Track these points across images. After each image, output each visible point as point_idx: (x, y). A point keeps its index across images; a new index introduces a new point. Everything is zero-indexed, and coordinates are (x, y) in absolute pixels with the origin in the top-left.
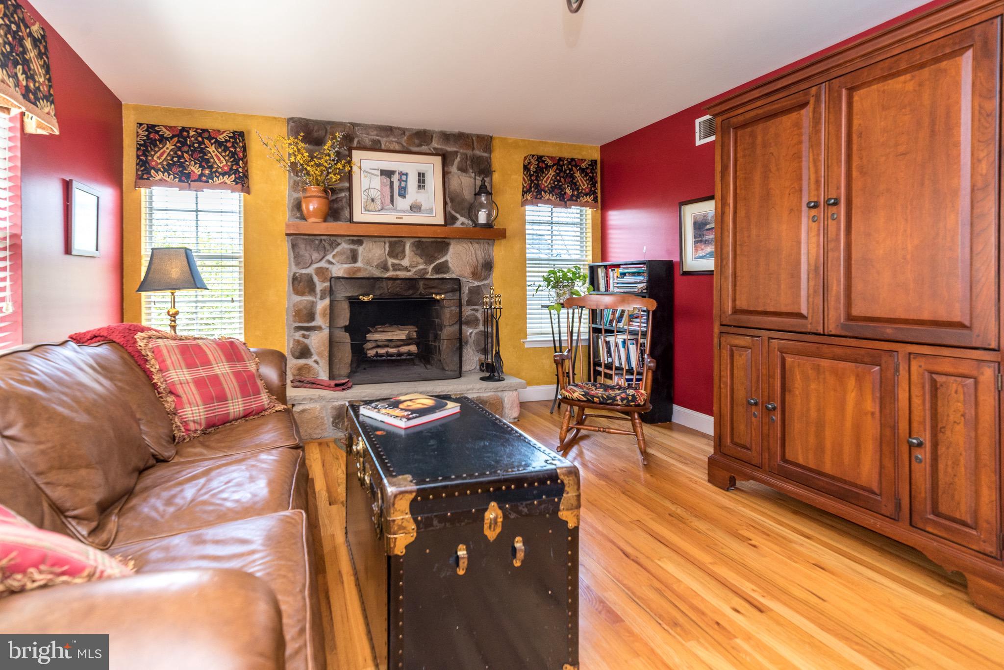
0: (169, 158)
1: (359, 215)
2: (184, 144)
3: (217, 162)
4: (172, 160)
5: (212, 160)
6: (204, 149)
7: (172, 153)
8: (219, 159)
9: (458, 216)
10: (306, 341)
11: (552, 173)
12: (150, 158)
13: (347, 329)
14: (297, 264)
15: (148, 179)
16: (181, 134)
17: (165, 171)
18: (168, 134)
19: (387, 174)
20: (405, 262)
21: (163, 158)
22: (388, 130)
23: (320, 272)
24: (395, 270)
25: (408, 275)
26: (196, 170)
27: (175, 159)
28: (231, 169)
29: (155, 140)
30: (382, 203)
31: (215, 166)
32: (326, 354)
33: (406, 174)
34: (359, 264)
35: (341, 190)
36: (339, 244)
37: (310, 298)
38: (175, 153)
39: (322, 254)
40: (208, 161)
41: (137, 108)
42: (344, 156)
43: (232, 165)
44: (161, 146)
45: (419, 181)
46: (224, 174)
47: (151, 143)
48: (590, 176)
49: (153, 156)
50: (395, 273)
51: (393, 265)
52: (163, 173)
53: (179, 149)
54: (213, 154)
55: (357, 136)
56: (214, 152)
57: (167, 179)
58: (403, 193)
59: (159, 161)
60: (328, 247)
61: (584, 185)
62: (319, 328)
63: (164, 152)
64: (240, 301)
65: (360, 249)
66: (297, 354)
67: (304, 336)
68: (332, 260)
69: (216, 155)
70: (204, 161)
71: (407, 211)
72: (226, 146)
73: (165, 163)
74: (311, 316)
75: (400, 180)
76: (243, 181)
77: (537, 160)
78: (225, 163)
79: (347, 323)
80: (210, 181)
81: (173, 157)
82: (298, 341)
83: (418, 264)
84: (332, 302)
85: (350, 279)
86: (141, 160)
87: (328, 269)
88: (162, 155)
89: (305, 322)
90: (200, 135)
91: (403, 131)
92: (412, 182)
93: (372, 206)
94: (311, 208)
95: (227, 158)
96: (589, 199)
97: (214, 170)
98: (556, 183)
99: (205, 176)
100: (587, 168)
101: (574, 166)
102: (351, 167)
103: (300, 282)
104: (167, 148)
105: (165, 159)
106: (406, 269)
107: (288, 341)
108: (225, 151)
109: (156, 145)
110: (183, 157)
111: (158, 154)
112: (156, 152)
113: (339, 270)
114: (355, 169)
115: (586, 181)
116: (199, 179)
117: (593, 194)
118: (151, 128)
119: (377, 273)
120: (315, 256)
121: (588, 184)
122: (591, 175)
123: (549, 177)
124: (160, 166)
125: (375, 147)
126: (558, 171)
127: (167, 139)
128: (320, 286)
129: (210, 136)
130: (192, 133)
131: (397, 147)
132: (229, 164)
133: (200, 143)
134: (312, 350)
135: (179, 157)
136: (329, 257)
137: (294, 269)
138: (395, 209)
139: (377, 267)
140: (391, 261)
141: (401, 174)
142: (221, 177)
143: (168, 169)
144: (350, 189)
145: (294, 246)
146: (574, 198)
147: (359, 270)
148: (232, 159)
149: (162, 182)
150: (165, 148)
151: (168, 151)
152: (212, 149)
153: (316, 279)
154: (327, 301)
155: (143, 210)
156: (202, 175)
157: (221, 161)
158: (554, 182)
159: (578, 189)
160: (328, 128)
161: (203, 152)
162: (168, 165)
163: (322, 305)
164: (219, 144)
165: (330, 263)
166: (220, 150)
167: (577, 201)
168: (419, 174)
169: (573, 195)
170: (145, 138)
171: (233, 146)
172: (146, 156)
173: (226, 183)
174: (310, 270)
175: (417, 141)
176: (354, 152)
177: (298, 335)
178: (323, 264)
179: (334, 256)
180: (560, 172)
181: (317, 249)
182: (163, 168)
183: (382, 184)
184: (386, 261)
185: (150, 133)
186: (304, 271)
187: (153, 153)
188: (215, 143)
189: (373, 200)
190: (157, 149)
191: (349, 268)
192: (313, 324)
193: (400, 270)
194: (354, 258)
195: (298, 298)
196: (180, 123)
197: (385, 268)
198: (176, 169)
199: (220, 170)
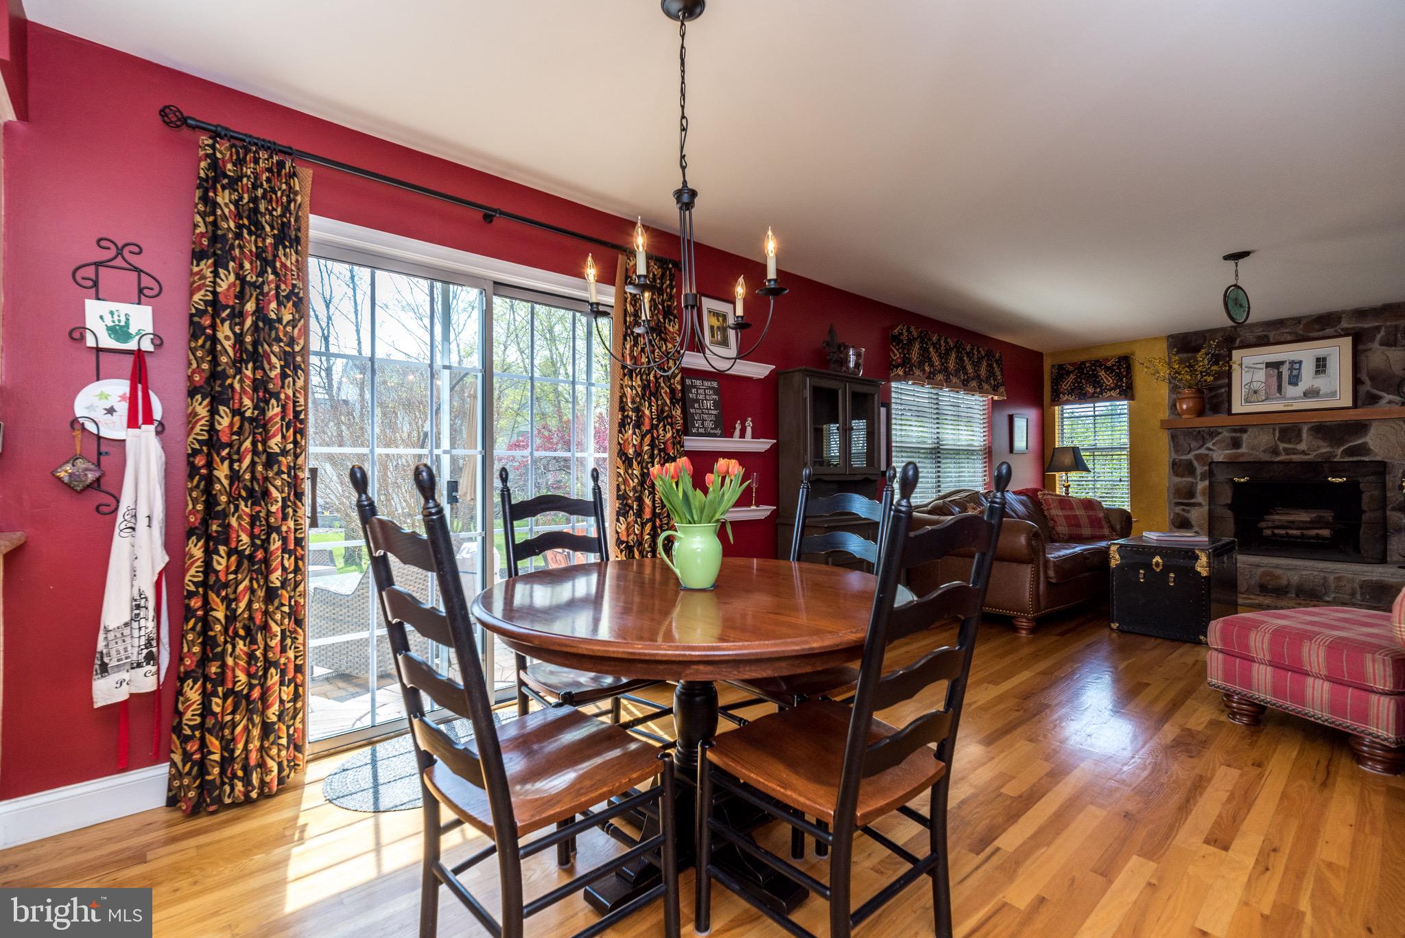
0: (1072, 385)
1: (1237, 408)
2: (1082, 373)
3: (1106, 381)
4: (1074, 385)
5: (1102, 381)
6: (1097, 373)
7: (1074, 381)
9: (1382, 393)
10: (1186, 514)
12: (1060, 387)
13: (1230, 507)
14: (1177, 452)
15: (1059, 401)
16: (1080, 367)
17: (1069, 393)
18: (1071, 368)
19: (1276, 365)
20: (1302, 446)
21: (1068, 385)
22: (1280, 323)
23: (1198, 457)
24: (1287, 454)
25: (1306, 458)
26: (1091, 390)
27: (1076, 385)
28: (1116, 385)
29: (1063, 374)
30: (1266, 393)
31: (1105, 385)
32: (1206, 526)
33: (1300, 362)
34: (1243, 450)
35: (1221, 387)
36: (1220, 433)
37: (1190, 479)
38: (1076, 381)
39: (1201, 442)
40: (1099, 382)
41: (1053, 354)
42: (1222, 359)
43: (1118, 383)
44: (1067, 377)
45: (1318, 366)
46: (1111, 390)
47: (1061, 377)
49: (1062, 385)
50: (1288, 457)
51: (1285, 450)
52: (1069, 395)
53: (1079, 377)
54: (1103, 377)
55: (1239, 336)
56: (1103, 375)
57: (1071, 399)
58: (1294, 381)
59: (1065, 388)
60: (1207, 437)
62: (1199, 505)
63: (1069, 381)
64: (1126, 481)
65: (1245, 436)
66: (1177, 524)
67: (1184, 510)
68: (1211, 447)
69: (1105, 377)
70: (1097, 383)
71: (1300, 398)
72: (1113, 369)
73: (1069, 388)
74: (1191, 494)
75: (1291, 369)
76: (1127, 392)
78: (1112, 382)
79: (1229, 502)
80: (1101, 396)
82: (1178, 514)
83: (1319, 447)
84: (1211, 484)
85: (1232, 464)
86: (1055, 389)
87: (1207, 455)
88: (1067, 383)
89: (1184, 498)
90: (1093, 365)
91: (1298, 320)
92: (1308, 369)
93: (1254, 397)
94: (1185, 407)
95: (1113, 378)
97: (1104, 387)
99: (1097, 393)
102: (1230, 367)
103: (1180, 466)
104: (1071, 378)
105: (1070, 386)
106: (1303, 452)
107: (1170, 513)
108: (1112, 373)
109: (1064, 378)
110: (1081, 382)
111: (1065, 383)
113: (1219, 455)
114: (1235, 367)
116: (1093, 396)
118: (1061, 367)
119: (1266, 457)
120: (1194, 444)
124: (1066, 391)
125: (1263, 342)
127: (1071, 372)
128: (1200, 469)
129: (1101, 364)
130: (1088, 365)
131: (1289, 338)
132: (1115, 381)
133: (1093, 371)
134: (1193, 523)
135: (1079, 383)
136: (1210, 445)
137: (1174, 456)
138: (1284, 398)
139: (1264, 451)
140: (1282, 446)
141: (1292, 363)
142: (1109, 392)
143: (1071, 392)
144: (1229, 385)
145: (1173, 437)
147: (1242, 455)
148: (1118, 378)
149: (1068, 402)
150: (1069, 379)
151: (1072, 380)
152: (1102, 373)
153: (1196, 463)
154: (1207, 483)
155: (1057, 420)
156: (1095, 392)
157: (1108, 380)
160: (1208, 335)
161: (1096, 376)
162: (1072, 389)
163: (1202, 485)
164: (1107, 369)
165: (1209, 449)
166: (1108, 373)
168: (1318, 360)
170: (1057, 374)
171: (1119, 368)
172: (1058, 386)
173: (1113, 396)
174: (1190, 456)
175: (1317, 327)
176: (1235, 353)
177: (1178, 509)
178: (1203, 451)
179: (1213, 444)
181: (1196, 439)
183: (1267, 376)
184: (1276, 445)
185: (1060, 370)
186: (1184, 457)
187: (1062, 383)
188: (1104, 368)
189: (1255, 392)
190: (1064, 380)
191: (1231, 454)
192: (1193, 501)
193: (1294, 454)
194: (1236, 444)
195: (1178, 479)
196: (1080, 359)
197: (1275, 452)
198: (1077, 392)
199: (1108, 387)
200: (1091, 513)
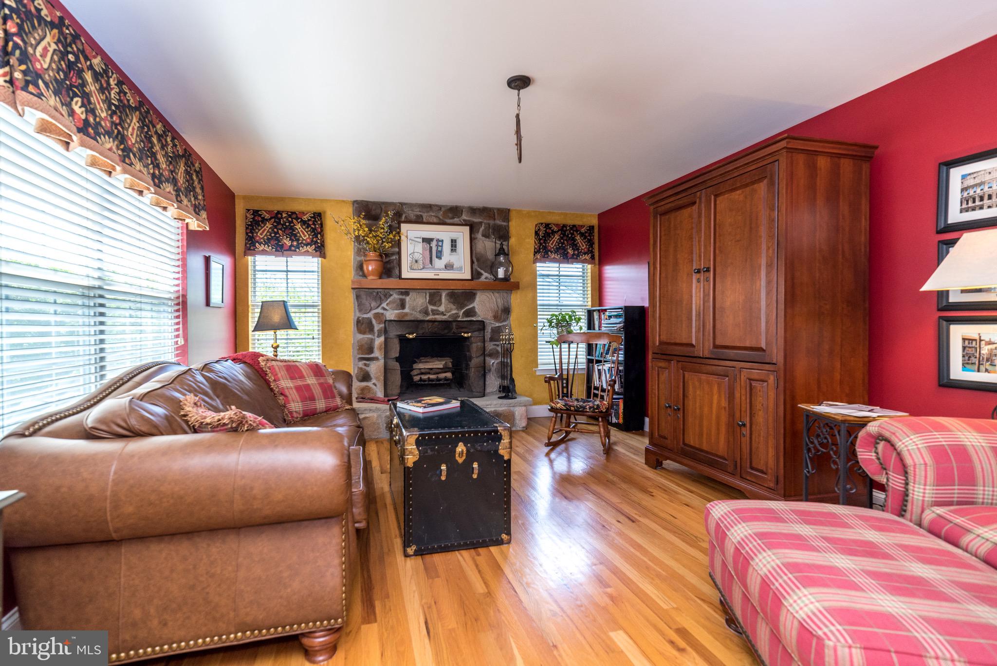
0: (268, 234)
1: (405, 275)
2: (279, 223)
3: (302, 236)
4: (270, 235)
5: (298, 235)
6: (293, 226)
7: (270, 230)
8: (304, 234)
9: (482, 272)
10: (367, 369)
11: (557, 237)
12: (255, 235)
13: (397, 359)
14: (360, 310)
15: (254, 250)
16: (277, 216)
17: (266, 243)
18: (267, 216)
19: (427, 241)
20: (442, 308)
21: (264, 234)
22: (429, 207)
23: (378, 316)
24: (434, 314)
25: (444, 318)
26: (287, 242)
27: (273, 235)
28: (312, 241)
29: (259, 221)
30: (423, 263)
31: (301, 239)
32: (382, 378)
33: (442, 241)
34: (407, 310)
35: (393, 254)
36: (391, 295)
37: (370, 336)
38: (273, 230)
39: (379, 303)
40: (295, 235)
41: (246, 198)
42: (394, 229)
43: (313, 238)
44: (263, 225)
45: (452, 246)
46: (307, 245)
47: (256, 224)
48: (588, 239)
49: (257, 233)
50: (434, 317)
51: (433, 311)
52: (264, 245)
53: (275, 227)
54: (299, 230)
55: (405, 213)
56: (300, 228)
57: (267, 249)
58: (439, 256)
59: (261, 237)
60: (383, 297)
61: (583, 246)
62: (376, 359)
63: (265, 230)
64: (318, 338)
65: (408, 299)
66: (360, 378)
67: (365, 365)
68: (386, 307)
69: (302, 231)
70: (293, 236)
71: (443, 269)
72: (308, 224)
73: (265, 238)
74: (371, 350)
75: (437, 246)
76: (320, 250)
77: (545, 227)
78: (308, 236)
79: (397, 355)
80: (297, 250)
81: (271, 233)
82: (361, 369)
83: (451, 309)
84: (386, 339)
85: (400, 322)
86: (249, 236)
87: (382, 314)
88: (263, 232)
89: (366, 354)
90: (290, 216)
91: (440, 207)
92: (447, 247)
93: (415, 266)
94: (370, 268)
95: (309, 233)
96: (587, 257)
97: (300, 242)
98: (560, 245)
99: (294, 247)
100: (586, 232)
101: (575, 231)
102: (400, 237)
103: (363, 324)
104: (267, 227)
105: (266, 235)
106: (443, 314)
107: (354, 368)
108: (307, 227)
109: (259, 225)
110: (278, 233)
111: (261, 231)
112: (259, 230)
113: (391, 314)
114: (403, 238)
115: (585, 243)
116: (289, 249)
117: (591, 253)
118: (256, 213)
119: (420, 317)
120: (373, 304)
121: (586, 245)
122: (589, 237)
123: (554, 240)
124: (262, 240)
125: (419, 221)
126: (562, 236)
127: (267, 220)
128: (377, 327)
129: (297, 216)
130: (284, 215)
131: (435, 220)
132: (311, 237)
133: (290, 222)
134: (372, 376)
135: (276, 233)
136: (384, 305)
137: (358, 314)
138: (434, 268)
139: (420, 312)
140: (430, 307)
141: (438, 241)
142: (305, 247)
143: (267, 242)
144: (399, 253)
145: (358, 297)
146: (575, 256)
147: (406, 314)
148: (313, 234)
149: (263, 252)
150: (265, 227)
151: (268, 229)
152: (298, 226)
153: (374, 322)
154: (382, 339)
155: (250, 272)
156: (292, 246)
157: (305, 235)
158: (559, 244)
159: (578, 249)
160: (383, 207)
161: (292, 229)
162: (268, 239)
163: (379, 341)
164: (304, 223)
165: (384, 309)
166: (304, 227)
167: (577, 259)
168: (452, 241)
169: (574, 255)
170: (252, 220)
171: (314, 224)
172: (252, 233)
173: (308, 251)
174: (370, 315)
175: (450, 215)
176: (403, 225)
177: (361, 364)
178: (379, 310)
179: (387, 305)
180: (564, 236)
181: (375, 299)
182: (264, 241)
183: (424, 249)
184: (427, 307)
185: (255, 216)
186: (365, 316)
187: (257, 231)
188: (300, 222)
189: (416, 261)
190: (260, 228)
191: (399, 314)
192: (372, 356)
193: (438, 314)
194: (402, 305)
195: (360, 336)
196: (276, 208)
197: (426, 313)
198: (273, 242)
199: (304, 242)
200: (322, 380)
